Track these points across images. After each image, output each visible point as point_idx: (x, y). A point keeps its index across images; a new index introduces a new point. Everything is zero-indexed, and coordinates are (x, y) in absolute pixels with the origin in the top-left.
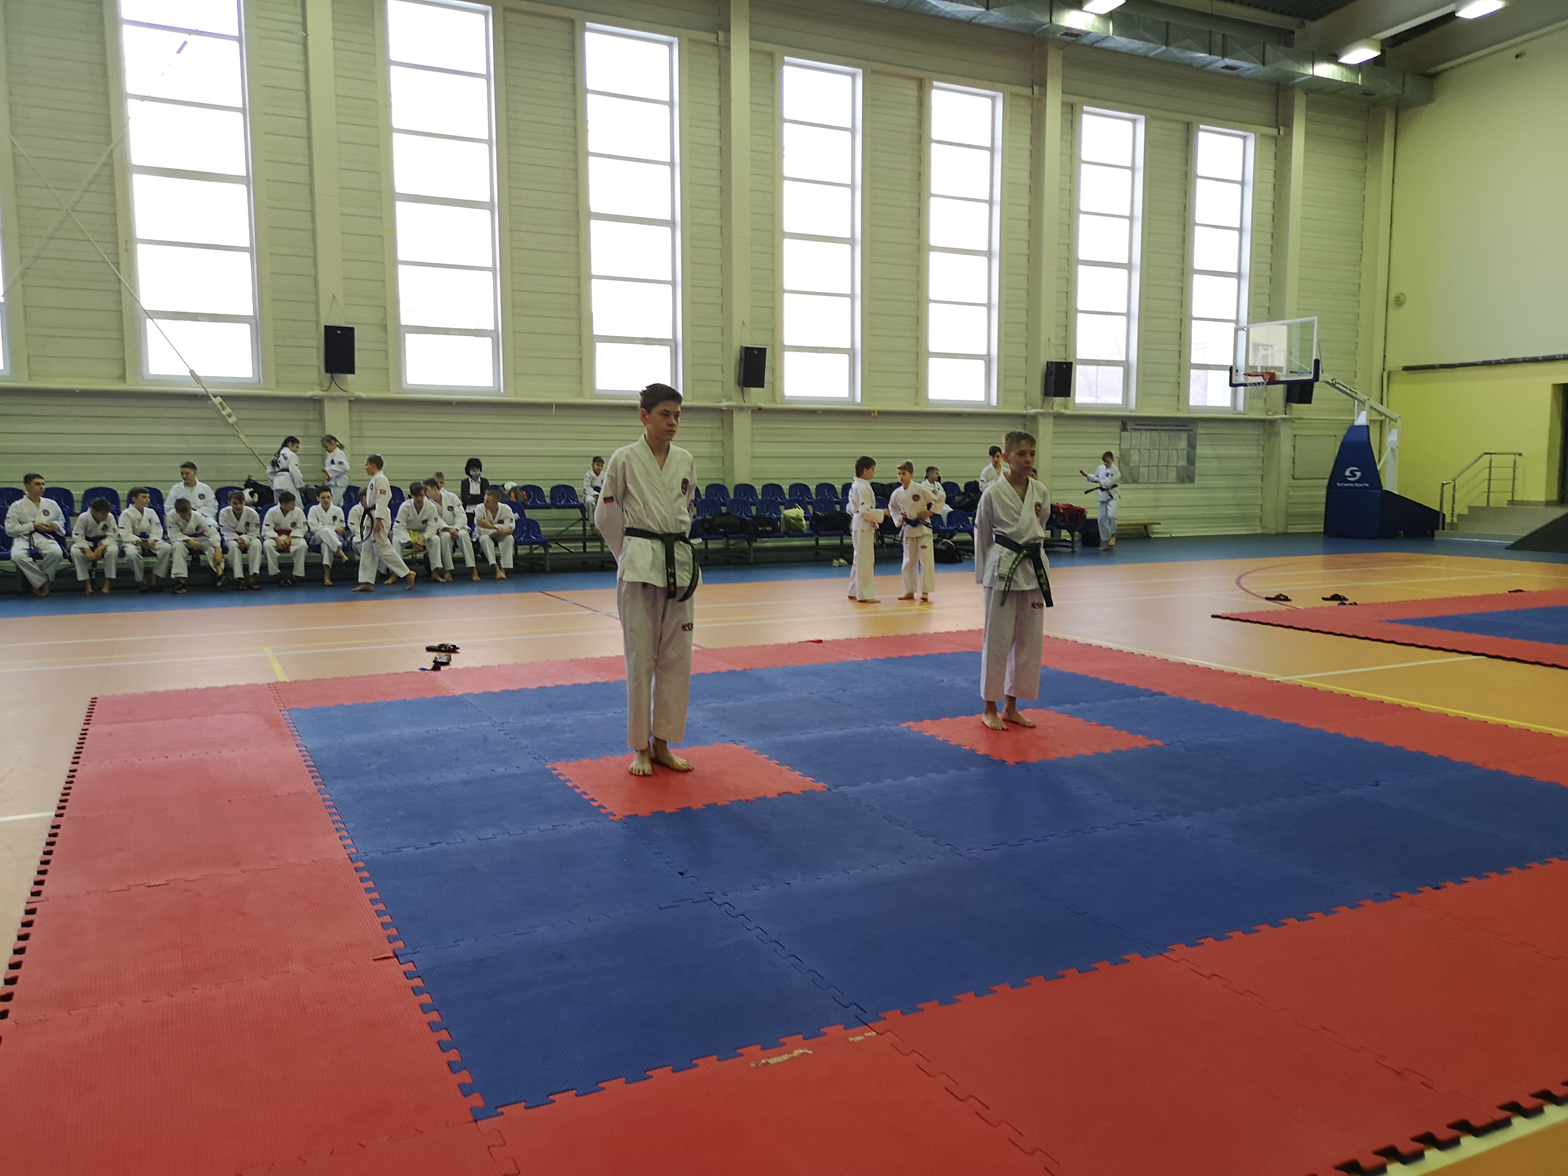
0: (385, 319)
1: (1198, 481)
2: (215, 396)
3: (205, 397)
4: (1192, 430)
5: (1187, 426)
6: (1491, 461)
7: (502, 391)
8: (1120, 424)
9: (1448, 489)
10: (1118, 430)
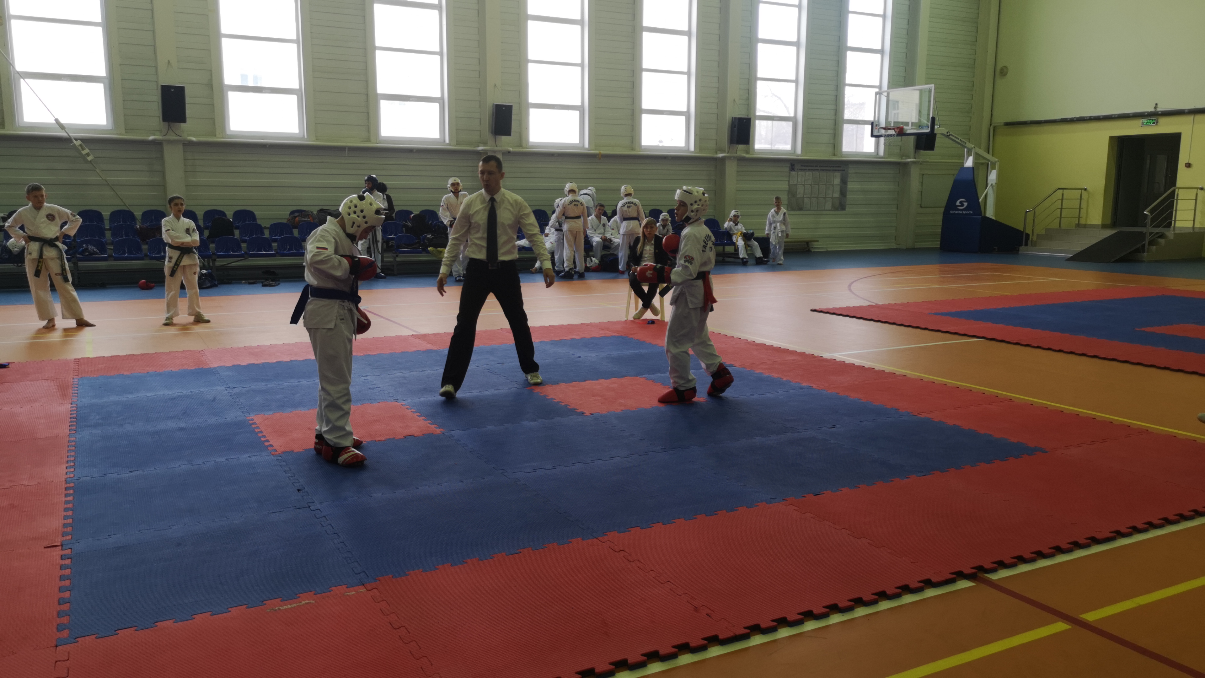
0: (211, 80)
1: (848, 209)
2: (76, 140)
3: (67, 141)
4: (844, 170)
5: (841, 167)
6: (1063, 195)
7: (306, 137)
8: (789, 165)
9: (1030, 217)
10: (787, 169)
